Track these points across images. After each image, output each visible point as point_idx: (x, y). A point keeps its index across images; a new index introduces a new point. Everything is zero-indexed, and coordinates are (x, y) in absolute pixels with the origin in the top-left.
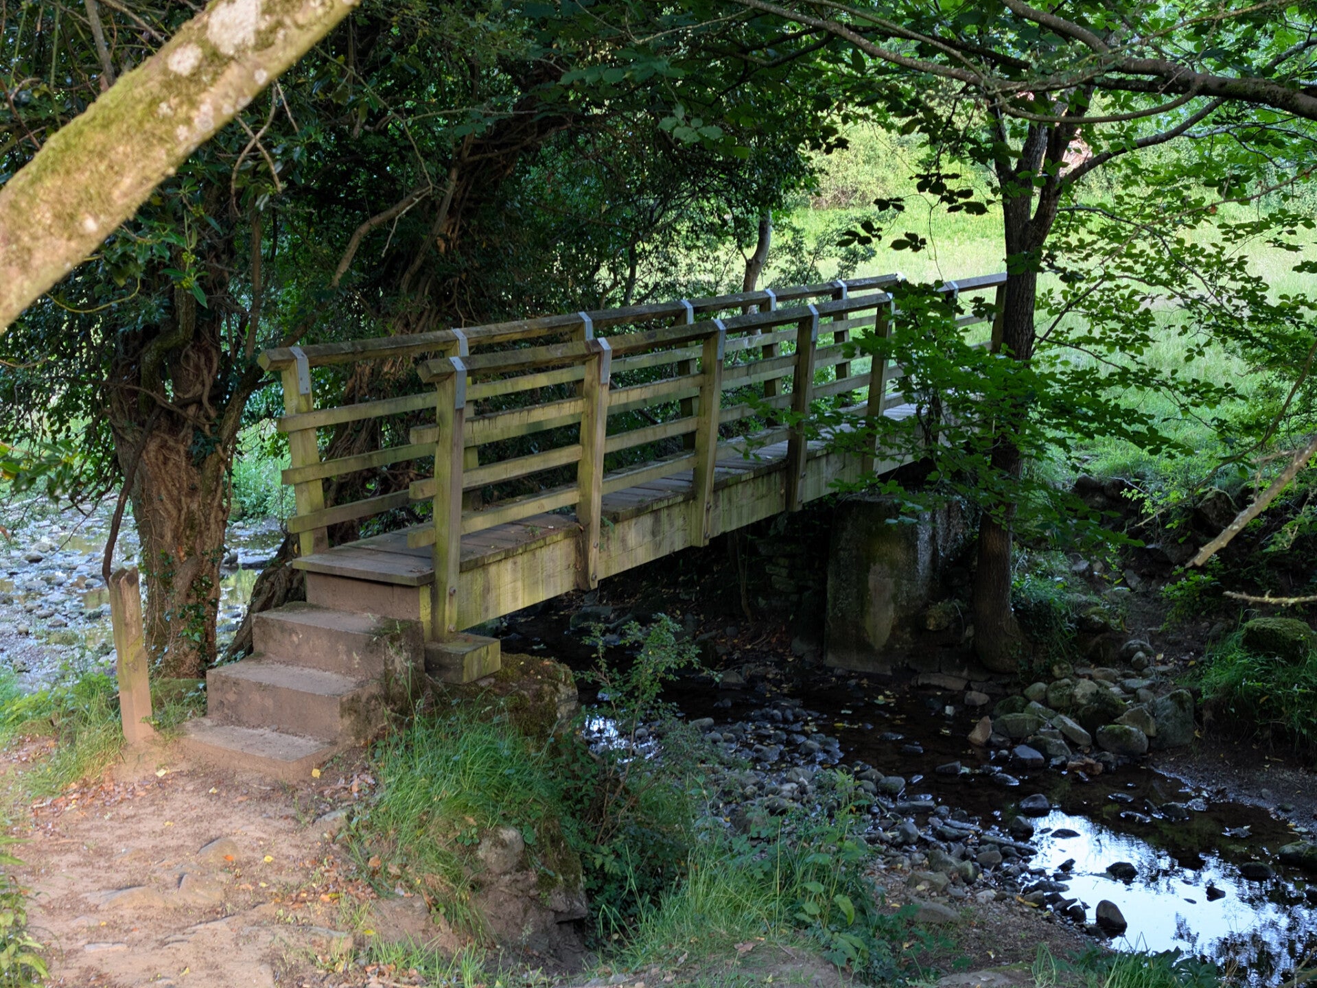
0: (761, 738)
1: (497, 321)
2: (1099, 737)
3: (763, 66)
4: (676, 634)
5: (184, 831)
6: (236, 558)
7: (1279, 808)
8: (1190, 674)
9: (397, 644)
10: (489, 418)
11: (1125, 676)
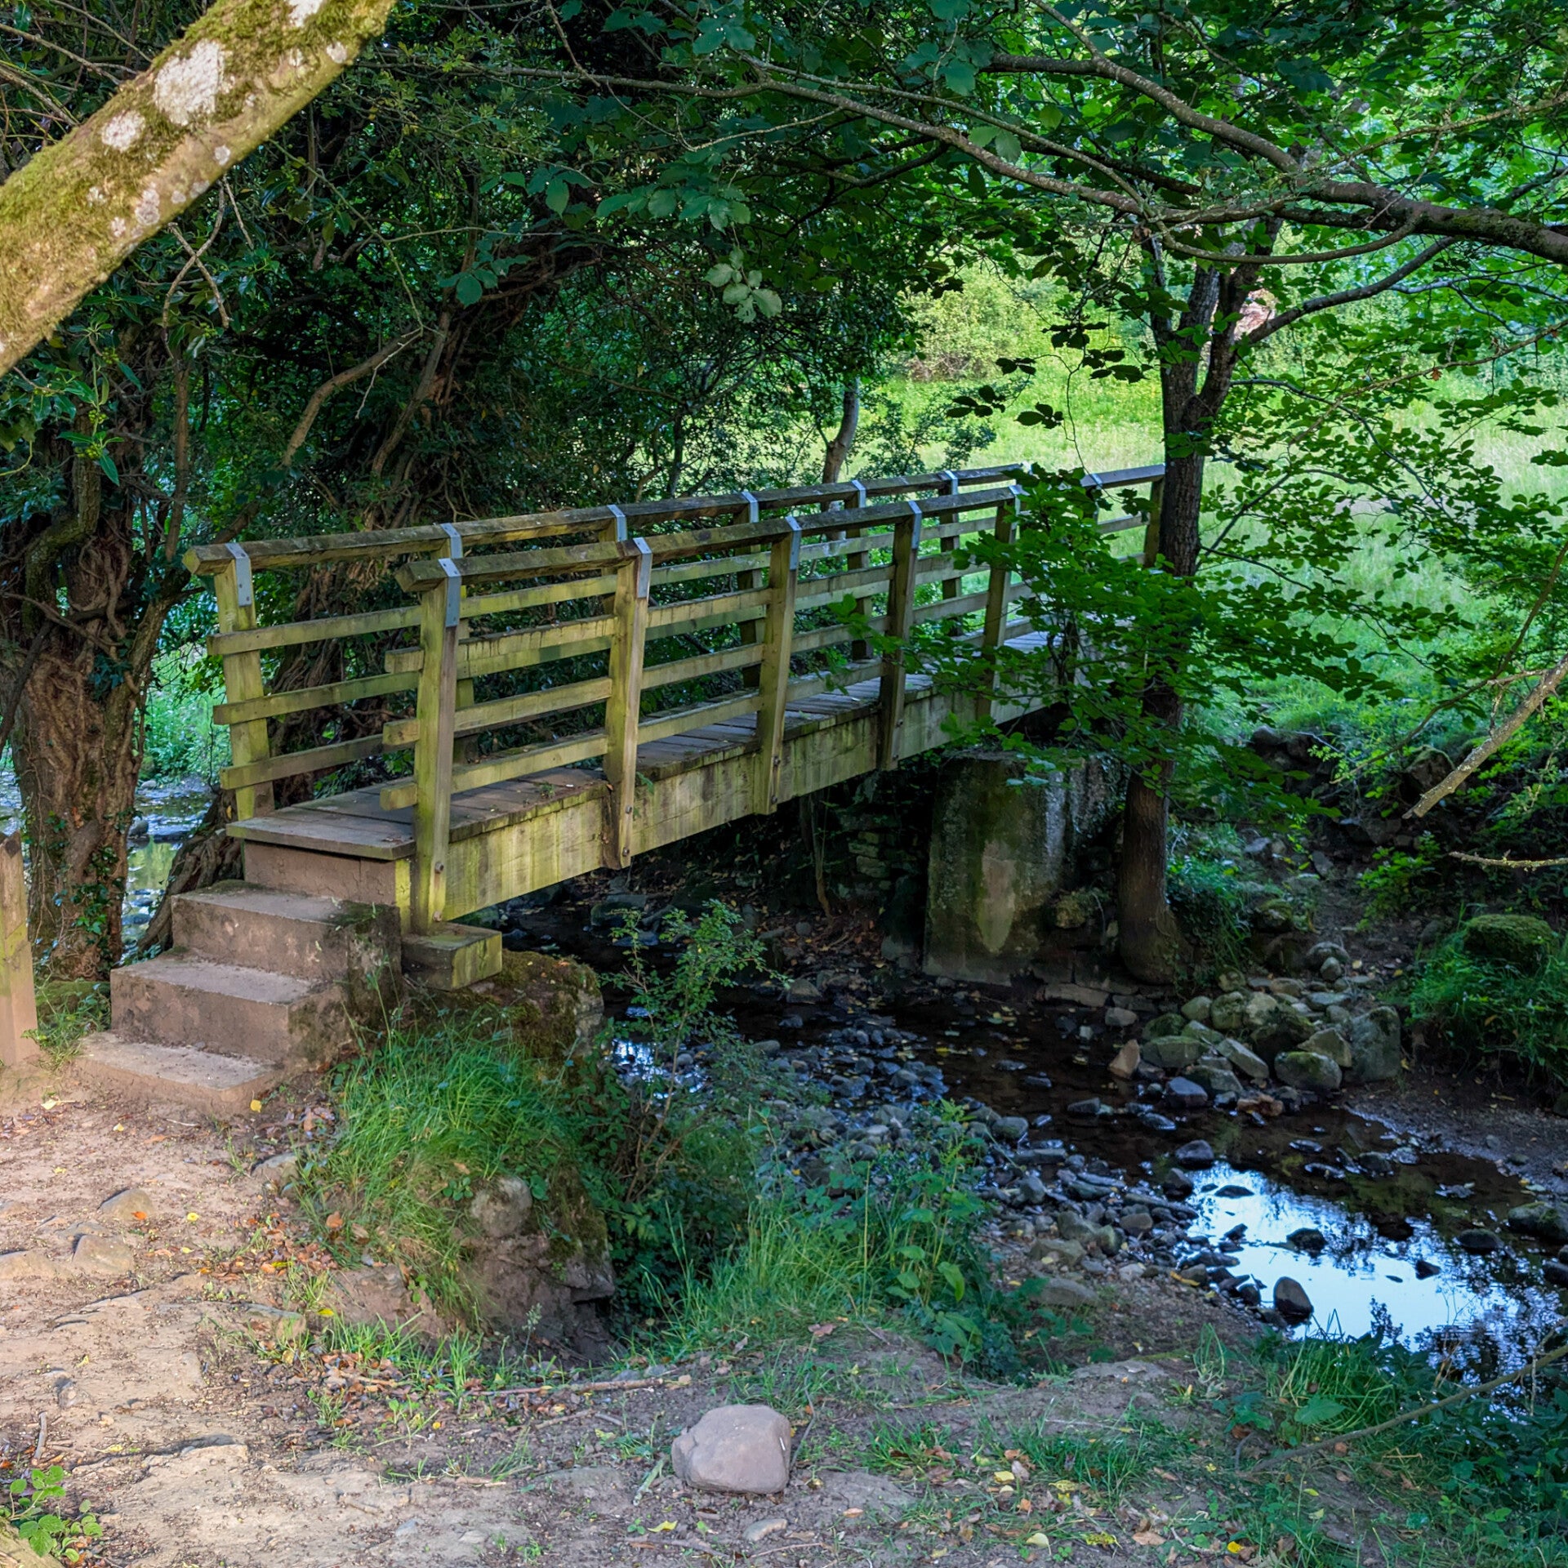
0: (841, 1067)
1: (499, 515)
2: (1278, 1067)
3: (854, 185)
4: (732, 926)
5: (80, 1181)
6: (146, 827)
7: (1509, 1160)
8: (1396, 988)
9: (365, 936)
10: (490, 641)
11: (1312, 989)
